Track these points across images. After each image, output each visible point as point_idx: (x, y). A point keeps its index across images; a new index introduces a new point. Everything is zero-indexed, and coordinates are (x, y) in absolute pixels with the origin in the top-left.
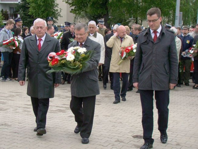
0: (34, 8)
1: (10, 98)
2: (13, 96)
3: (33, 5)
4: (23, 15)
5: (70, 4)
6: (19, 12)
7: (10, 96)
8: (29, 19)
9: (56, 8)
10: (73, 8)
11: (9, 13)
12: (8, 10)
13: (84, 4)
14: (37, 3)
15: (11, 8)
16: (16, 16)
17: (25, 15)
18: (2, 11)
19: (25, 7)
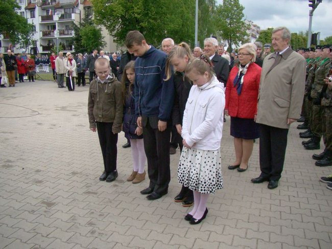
0: (86, 40)
1: (79, 107)
2: (80, 106)
3: (85, 37)
4: (76, 46)
5: (113, 36)
6: (73, 44)
7: (79, 106)
8: (81, 49)
9: (103, 40)
10: (115, 39)
11: (66, 45)
12: (65, 43)
14: (88, 36)
15: (67, 41)
16: (71, 47)
17: (78, 45)
18: (60, 44)
19: (78, 39)
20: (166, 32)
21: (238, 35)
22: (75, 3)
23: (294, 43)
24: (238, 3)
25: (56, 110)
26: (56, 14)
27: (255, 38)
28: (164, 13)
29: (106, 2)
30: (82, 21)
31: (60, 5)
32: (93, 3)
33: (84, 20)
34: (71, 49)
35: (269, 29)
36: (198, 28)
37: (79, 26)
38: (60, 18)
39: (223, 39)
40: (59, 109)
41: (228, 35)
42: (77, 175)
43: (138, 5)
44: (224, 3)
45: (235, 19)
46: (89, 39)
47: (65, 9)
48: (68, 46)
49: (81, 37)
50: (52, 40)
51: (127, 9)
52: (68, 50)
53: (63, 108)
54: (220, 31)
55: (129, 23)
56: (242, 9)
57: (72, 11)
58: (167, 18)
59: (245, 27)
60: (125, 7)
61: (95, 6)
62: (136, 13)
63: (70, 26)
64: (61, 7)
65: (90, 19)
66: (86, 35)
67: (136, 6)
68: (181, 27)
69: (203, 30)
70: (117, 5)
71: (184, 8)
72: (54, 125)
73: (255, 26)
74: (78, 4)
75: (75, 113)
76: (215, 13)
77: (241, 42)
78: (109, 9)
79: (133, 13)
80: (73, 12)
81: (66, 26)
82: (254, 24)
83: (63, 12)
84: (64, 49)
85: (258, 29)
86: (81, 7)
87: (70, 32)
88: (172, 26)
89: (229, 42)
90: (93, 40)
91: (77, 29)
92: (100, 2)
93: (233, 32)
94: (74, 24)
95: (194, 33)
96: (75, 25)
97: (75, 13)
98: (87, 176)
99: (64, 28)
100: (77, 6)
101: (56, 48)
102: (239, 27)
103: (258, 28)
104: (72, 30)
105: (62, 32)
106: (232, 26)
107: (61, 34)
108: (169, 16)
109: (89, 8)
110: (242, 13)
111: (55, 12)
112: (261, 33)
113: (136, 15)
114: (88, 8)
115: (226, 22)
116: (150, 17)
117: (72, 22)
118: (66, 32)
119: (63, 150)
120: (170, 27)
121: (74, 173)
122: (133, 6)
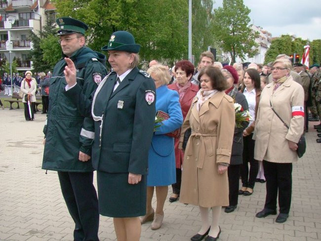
0: (48, 54)
3: (47, 51)
4: (36, 62)
6: (32, 59)
8: (42, 65)
11: (21, 60)
12: (20, 57)
13: (98, 49)
14: (51, 49)
15: (23, 55)
16: (29, 63)
17: (38, 61)
18: (15, 59)
19: (38, 53)
20: (151, 43)
21: (243, 45)
22: (33, 6)
23: (317, 52)
24: (242, 4)
25: (10, 146)
26: (7, 19)
27: (266, 48)
28: (148, 20)
29: (75, 6)
30: (43, 30)
31: (14, 9)
32: (56, 7)
33: (45, 28)
34: (29, 66)
35: (283, 36)
36: (193, 37)
37: (39, 36)
38: (13, 25)
39: (225, 52)
40: (13, 144)
41: (230, 46)
42: (37, 234)
43: (116, 10)
44: (224, 5)
45: (240, 25)
46: (53, 53)
47: (19, 14)
48: (24, 62)
49: (42, 50)
50: (3, 54)
51: (102, 15)
52: (25, 66)
53: (19, 144)
54: (220, 41)
55: (105, 32)
56: (248, 11)
57: (29, 17)
58: (152, 26)
59: (253, 34)
60: (99, 13)
61: (61, 12)
62: (113, 20)
63: (27, 36)
64: (15, 11)
65: (53, 27)
66: (48, 48)
67: (113, 11)
68: (170, 37)
69: (198, 40)
70: (89, 10)
71: (173, 13)
72: (6, 167)
73: (264, 33)
74: (37, 8)
75: (35, 150)
76: (213, 19)
77: (247, 54)
78: (79, 14)
79: (109, 20)
80: (31, 18)
81: (22, 36)
82: (264, 30)
83: (17, 18)
84: (20, 66)
85: (269, 37)
86: (41, 11)
87: (27, 43)
88: (160, 36)
89: (232, 55)
90: (58, 55)
91: (36, 40)
92: (67, 6)
93: (237, 41)
94: (32, 33)
95: (187, 44)
96: (34, 34)
97: (34, 19)
98: (51, 235)
99: (19, 39)
100: (37, 9)
101: (9, 64)
102: (244, 35)
103: (269, 35)
104: (30, 41)
105: (16, 43)
106: (235, 33)
107: (14, 46)
108: (154, 23)
109: (52, 12)
110: (247, 17)
111: (6, 17)
112: (273, 42)
113: (114, 23)
114: (50, 13)
115: (228, 29)
116: (131, 25)
117: (31, 32)
118: (22, 44)
119: (19, 200)
120: (157, 37)
121: (33, 232)
122: (110, 11)
